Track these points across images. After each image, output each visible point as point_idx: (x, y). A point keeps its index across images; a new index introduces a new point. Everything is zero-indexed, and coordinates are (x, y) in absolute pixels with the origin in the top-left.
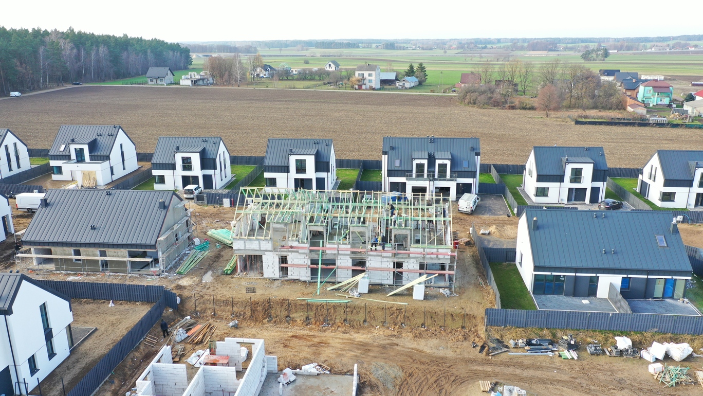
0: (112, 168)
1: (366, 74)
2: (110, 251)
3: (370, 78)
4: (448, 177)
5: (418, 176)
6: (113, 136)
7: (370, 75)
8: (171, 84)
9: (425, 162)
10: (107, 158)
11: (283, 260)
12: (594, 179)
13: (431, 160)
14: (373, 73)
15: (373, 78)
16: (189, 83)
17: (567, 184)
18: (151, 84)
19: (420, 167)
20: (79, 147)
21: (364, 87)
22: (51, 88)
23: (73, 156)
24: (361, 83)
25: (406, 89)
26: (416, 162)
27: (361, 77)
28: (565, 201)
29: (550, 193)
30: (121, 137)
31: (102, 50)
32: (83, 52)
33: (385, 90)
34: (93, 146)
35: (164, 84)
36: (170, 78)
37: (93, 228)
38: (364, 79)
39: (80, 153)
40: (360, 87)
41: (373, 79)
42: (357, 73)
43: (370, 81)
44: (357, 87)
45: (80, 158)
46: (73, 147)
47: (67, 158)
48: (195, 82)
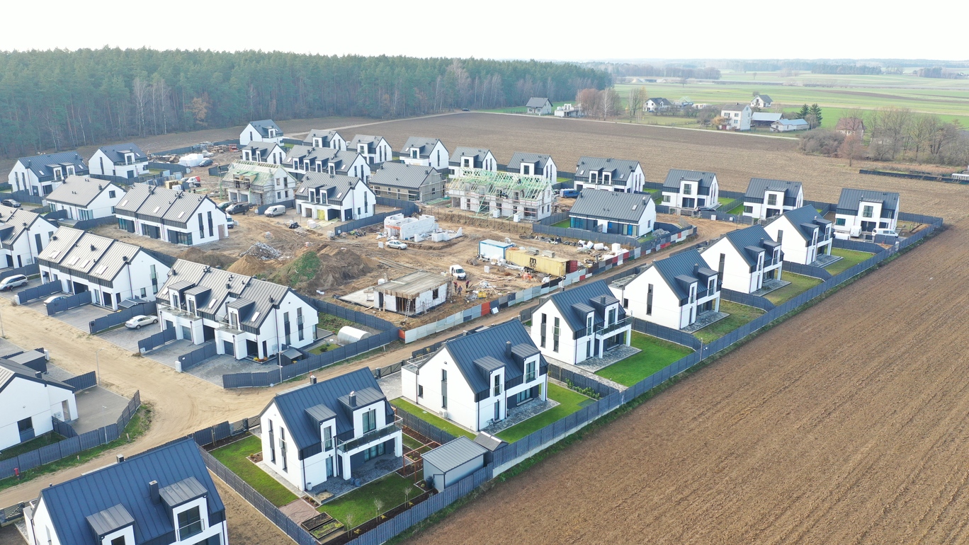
0: (430, 164)
1: (732, 113)
2: (401, 190)
3: (736, 118)
4: (610, 184)
5: (592, 181)
6: (434, 145)
7: (736, 115)
8: (546, 114)
9: (597, 173)
10: (428, 157)
11: (469, 201)
12: (699, 193)
13: (600, 172)
14: (739, 113)
15: (738, 118)
16: (562, 114)
17: (682, 195)
18: (529, 114)
19: (594, 175)
20: (415, 149)
21: (728, 127)
22: (443, 113)
23: (412, 155)
24: (726, 123)
25: (779, 132)
26: (591, 172)
27: (727, 117)
28: (681, 206)
29: (671, 199)
30: (439, 146)
31: (496, 79)
32: (477, 81)
33: (758, 132)
34: (422, 149)
35: (539, 114)
36: (548, 108)
37: (397, 179)
38: (729, 119)
39: (415, 153)
40: (724, 128)
41: (740, 120)
42: (723, 112)
43: (736, 121)
44: (720, 127)
45: (415, 156)
46: (412, 149)
47: (408, 155)
48: (568, 114)
